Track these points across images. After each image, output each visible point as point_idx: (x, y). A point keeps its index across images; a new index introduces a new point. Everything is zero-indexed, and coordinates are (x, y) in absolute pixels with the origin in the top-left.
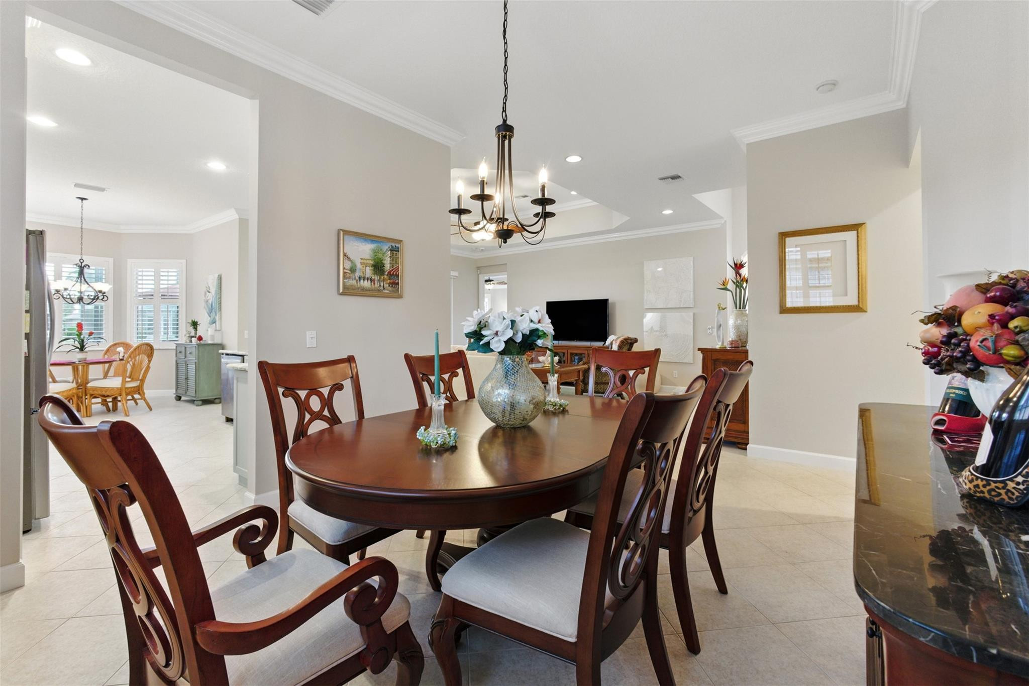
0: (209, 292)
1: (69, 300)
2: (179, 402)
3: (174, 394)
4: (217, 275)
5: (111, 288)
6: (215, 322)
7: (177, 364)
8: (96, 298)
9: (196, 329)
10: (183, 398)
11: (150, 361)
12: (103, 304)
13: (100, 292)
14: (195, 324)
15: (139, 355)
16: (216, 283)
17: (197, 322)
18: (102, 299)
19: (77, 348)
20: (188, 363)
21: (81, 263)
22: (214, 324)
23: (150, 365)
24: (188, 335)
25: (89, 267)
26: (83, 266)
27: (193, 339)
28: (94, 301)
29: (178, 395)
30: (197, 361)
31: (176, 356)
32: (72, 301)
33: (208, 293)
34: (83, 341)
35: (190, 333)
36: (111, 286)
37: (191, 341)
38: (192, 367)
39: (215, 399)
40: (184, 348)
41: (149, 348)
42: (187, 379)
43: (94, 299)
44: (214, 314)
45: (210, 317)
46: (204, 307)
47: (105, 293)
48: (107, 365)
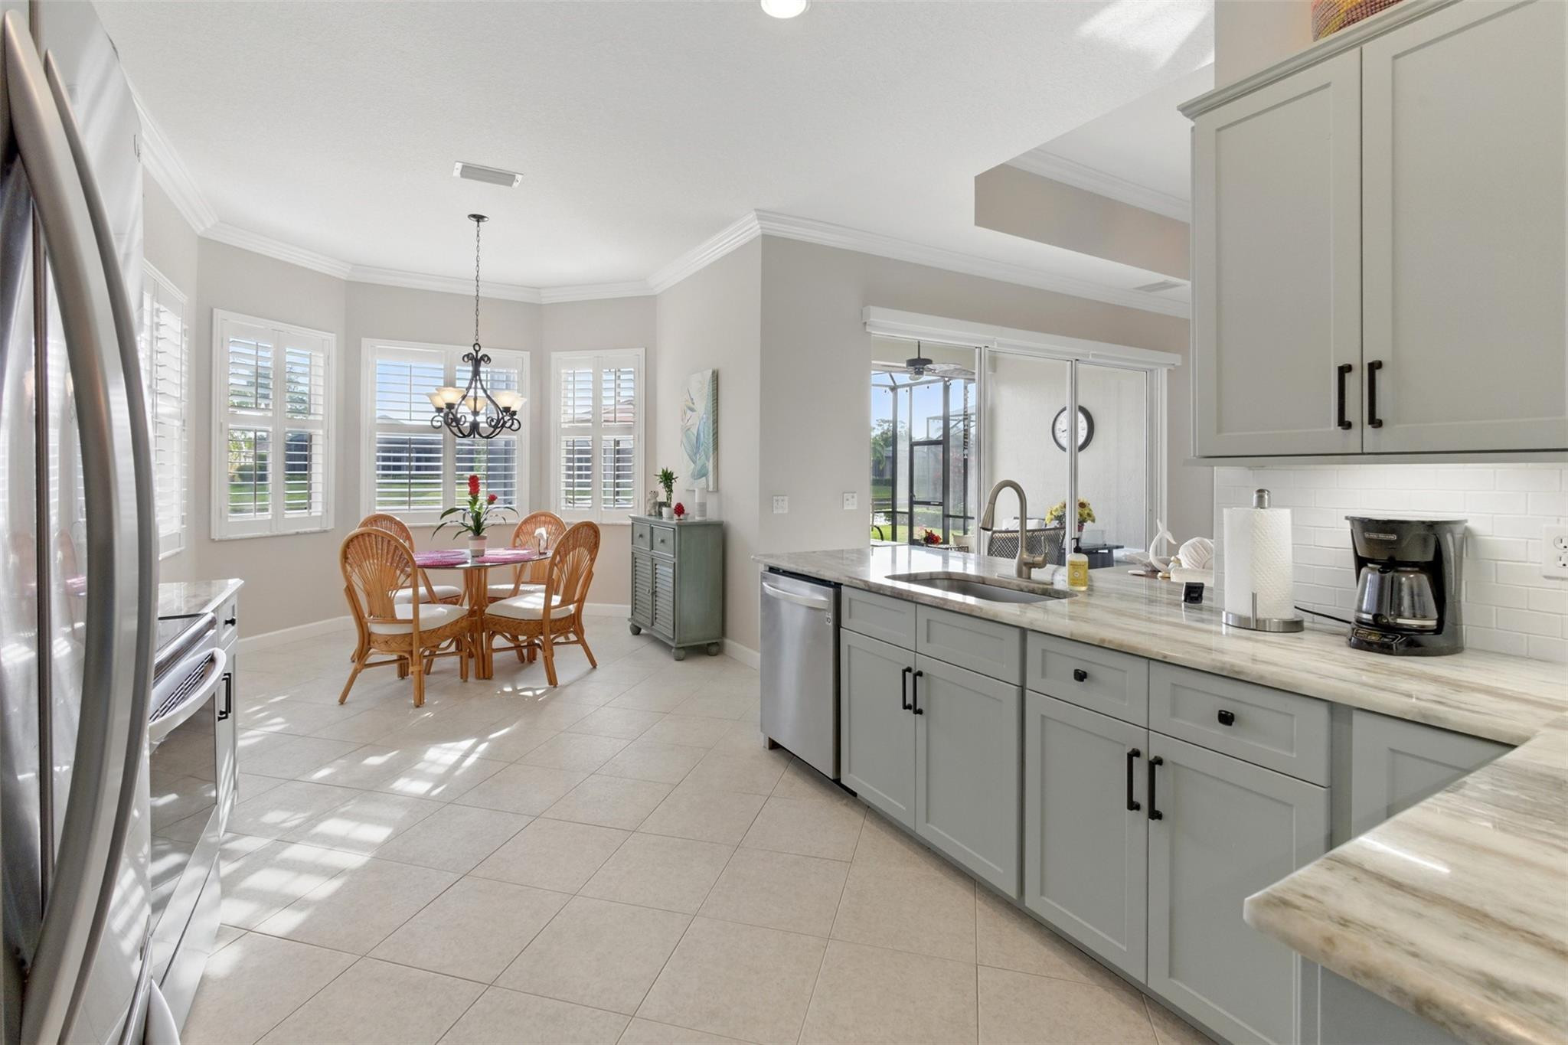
0: (692, 410)
1: (456, 428)
2: (636, 636)
3: (629, 620)
4: (711, 371)
5: (525, 403)
6: (705, 475)
7: (634, 559)
8: (498, 426)
9: (669, 488)
10: (643, 631)
11: (592, 560)
12: (513, 437)
13: (507, 410)
14: (668, 478)
15: (574, 548)
16: (707, 389)
17: (671, 474)
18: (510, 427)
19: (469, 528)
20: (655, 562)
21: (477, 352)
22: (704, 478)
23: (593, 570)
24: (652, 501)
25: (489, 359)
26: (479, 357)
27: (664, 510)
28: (498, 430)
29: (637, 625)
30: (676, 560)
31: (632, 543)
32: (462, 433)
33: (689, 413)
34: (478, 514)
35: (657, 495)
36: (525, 400)
37: (660, 514)
38: (666, 572)
39: (709, 645)
40: (648, 530)
41: (591, 531)
42: (654, 593)
43: (498, 428)
44: (704, 457)
45: (694, 462)
46: (682, 442)
47: (514, 413)
48: (519, 565)
